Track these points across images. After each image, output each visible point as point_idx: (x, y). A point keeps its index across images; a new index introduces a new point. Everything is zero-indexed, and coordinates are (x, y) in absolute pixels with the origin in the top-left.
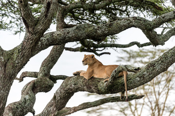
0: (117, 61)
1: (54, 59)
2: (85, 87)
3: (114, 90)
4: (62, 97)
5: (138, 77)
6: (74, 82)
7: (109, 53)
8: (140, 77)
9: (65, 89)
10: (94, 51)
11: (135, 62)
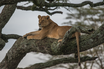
0: (67, 18)
1: (6, 18)
2: (38, 48)
3: (67, 51)
4: (14, 57)
5: (91, 38)
6: (27, 42)
7: (61, 13)
8: (94, 39)
9: (18, 49)
10: (46, 10)
11: (86, 19)
